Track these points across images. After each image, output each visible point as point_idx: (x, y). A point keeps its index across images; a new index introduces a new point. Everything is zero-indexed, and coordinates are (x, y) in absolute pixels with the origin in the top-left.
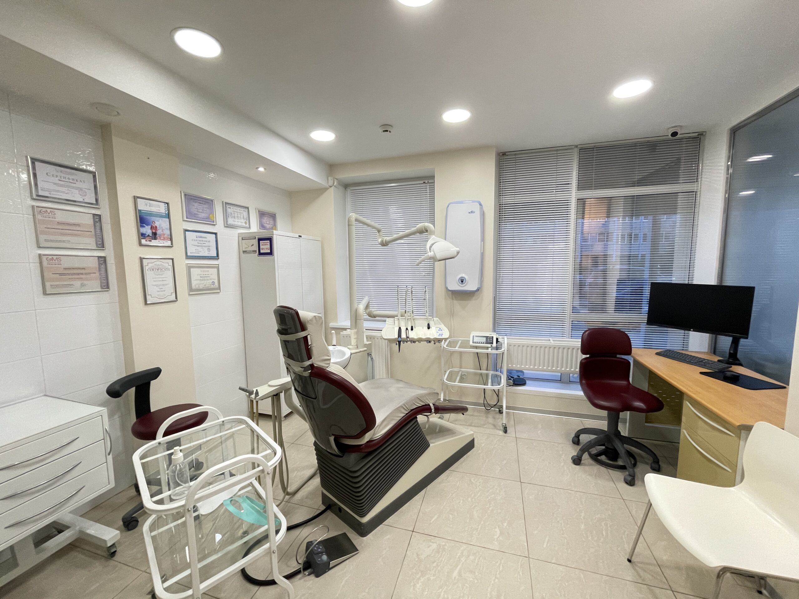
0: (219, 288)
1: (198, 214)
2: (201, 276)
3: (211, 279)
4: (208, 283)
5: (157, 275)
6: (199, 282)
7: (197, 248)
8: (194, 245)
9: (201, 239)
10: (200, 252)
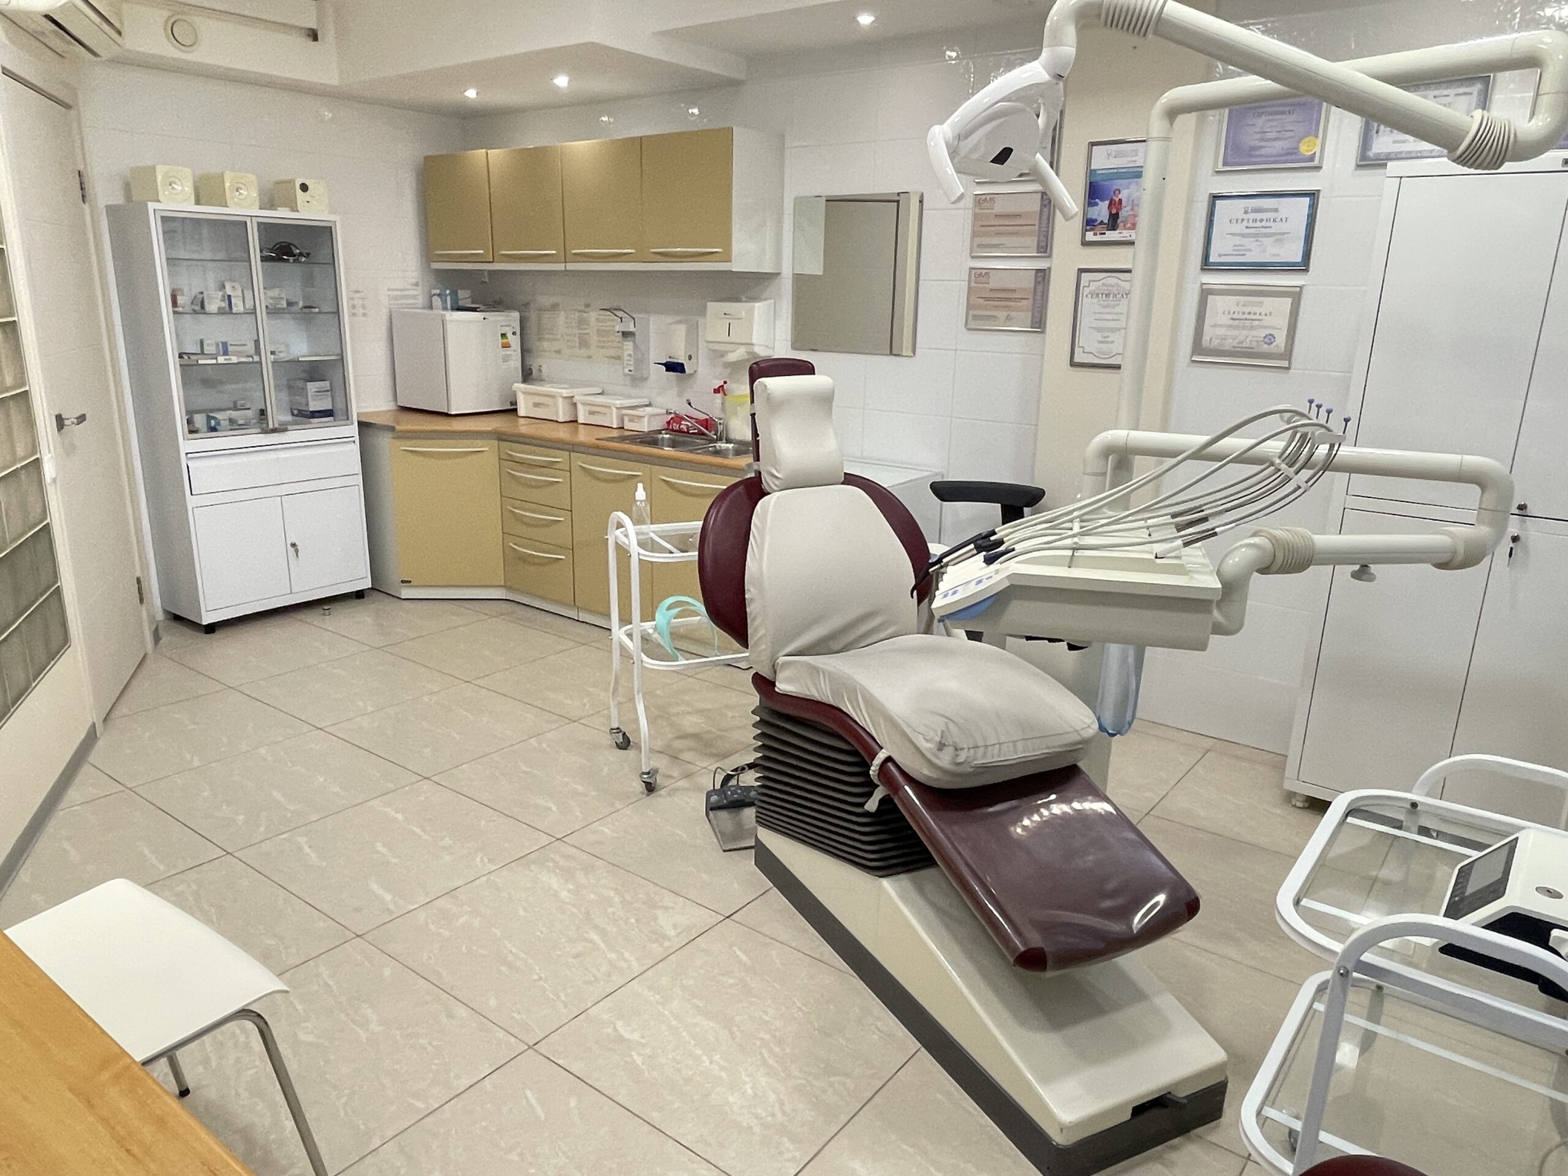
0: (1288, 354)
1: (1261, 147)
2: (1235, 316)
3: (1266, 327)
4: (1251, 338)
5: (1104, 307)
6: (1221, 331)
7: (1238, 240)
8: (1233, 234)
9: (1259, 216)
10: (1250, 250)
